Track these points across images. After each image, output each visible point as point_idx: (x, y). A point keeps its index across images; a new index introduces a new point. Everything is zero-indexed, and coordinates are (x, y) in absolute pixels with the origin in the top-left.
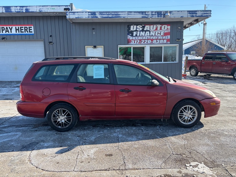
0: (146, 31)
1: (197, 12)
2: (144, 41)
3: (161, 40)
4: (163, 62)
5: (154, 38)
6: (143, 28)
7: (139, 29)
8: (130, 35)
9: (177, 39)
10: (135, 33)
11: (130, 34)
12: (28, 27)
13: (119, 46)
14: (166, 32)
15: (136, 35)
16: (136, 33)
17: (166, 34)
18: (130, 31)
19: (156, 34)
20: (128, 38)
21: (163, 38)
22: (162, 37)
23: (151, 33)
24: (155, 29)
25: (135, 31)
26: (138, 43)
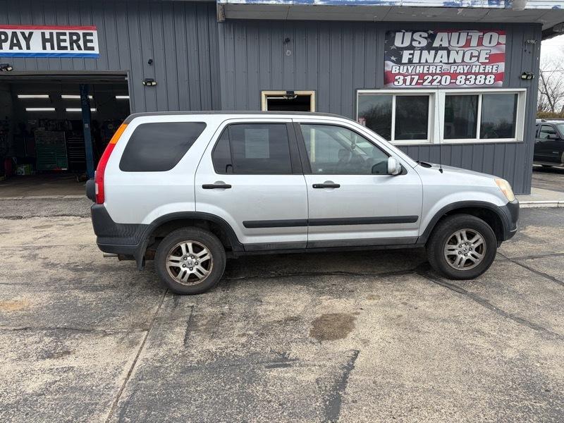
0: (437, 49)
2: (430, 78)
3: (478, 77)
4: (478, 140)
5: (460, 69)
6: (429, 40)
7: (420, 43)
8: (393, 61)
9: (525, 74)
10: (406, 56)
11: (393, 58)
12: (81, 32)
13: (359, 91)
14: (494, 51)
15: (409, 59)
16: (410, 54)
17: (493, 59)
18: (392, 47)
19: (467, 59)
20: (387, 69)
21: (486, 71)
22: (482, 67)
23: (453, 54)
24: (462, 42)
25: (407, 48)
26: (414, 83)
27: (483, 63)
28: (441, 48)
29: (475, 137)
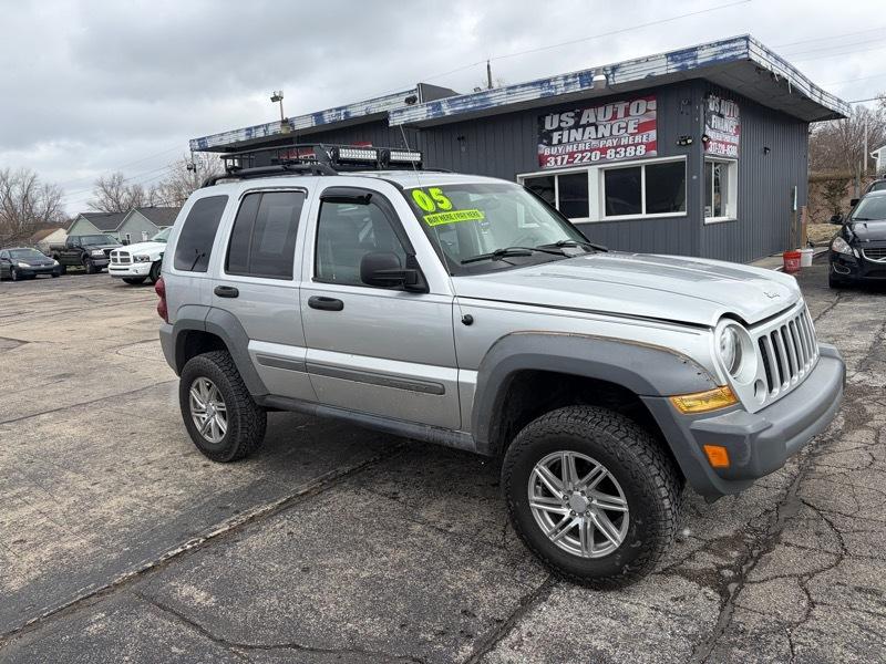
0: (584, 127)
1: (699, 52)
2: (580, 155)
3: (628, 149)
4: (644, 215)
5: (609, 143)
6: (576, 119)
7: (567, 123)
8: (544, 144)
10: (556, 137)
11: (545, 141)
13: (519, 175)
14: (642, 121)
15: (559, 140)
16: (559, 135)
17: (642, 128)
18: (544, 131)
19: (615, 132)
20: (541, 152)
21: (636, 142)
22: (631, 138)
23: (601, 128)
24: (609, 116)
25: (556, 130)
26: (565, 162)
27: (632, 134)
28: (589, 125)
29: (641, 212)
